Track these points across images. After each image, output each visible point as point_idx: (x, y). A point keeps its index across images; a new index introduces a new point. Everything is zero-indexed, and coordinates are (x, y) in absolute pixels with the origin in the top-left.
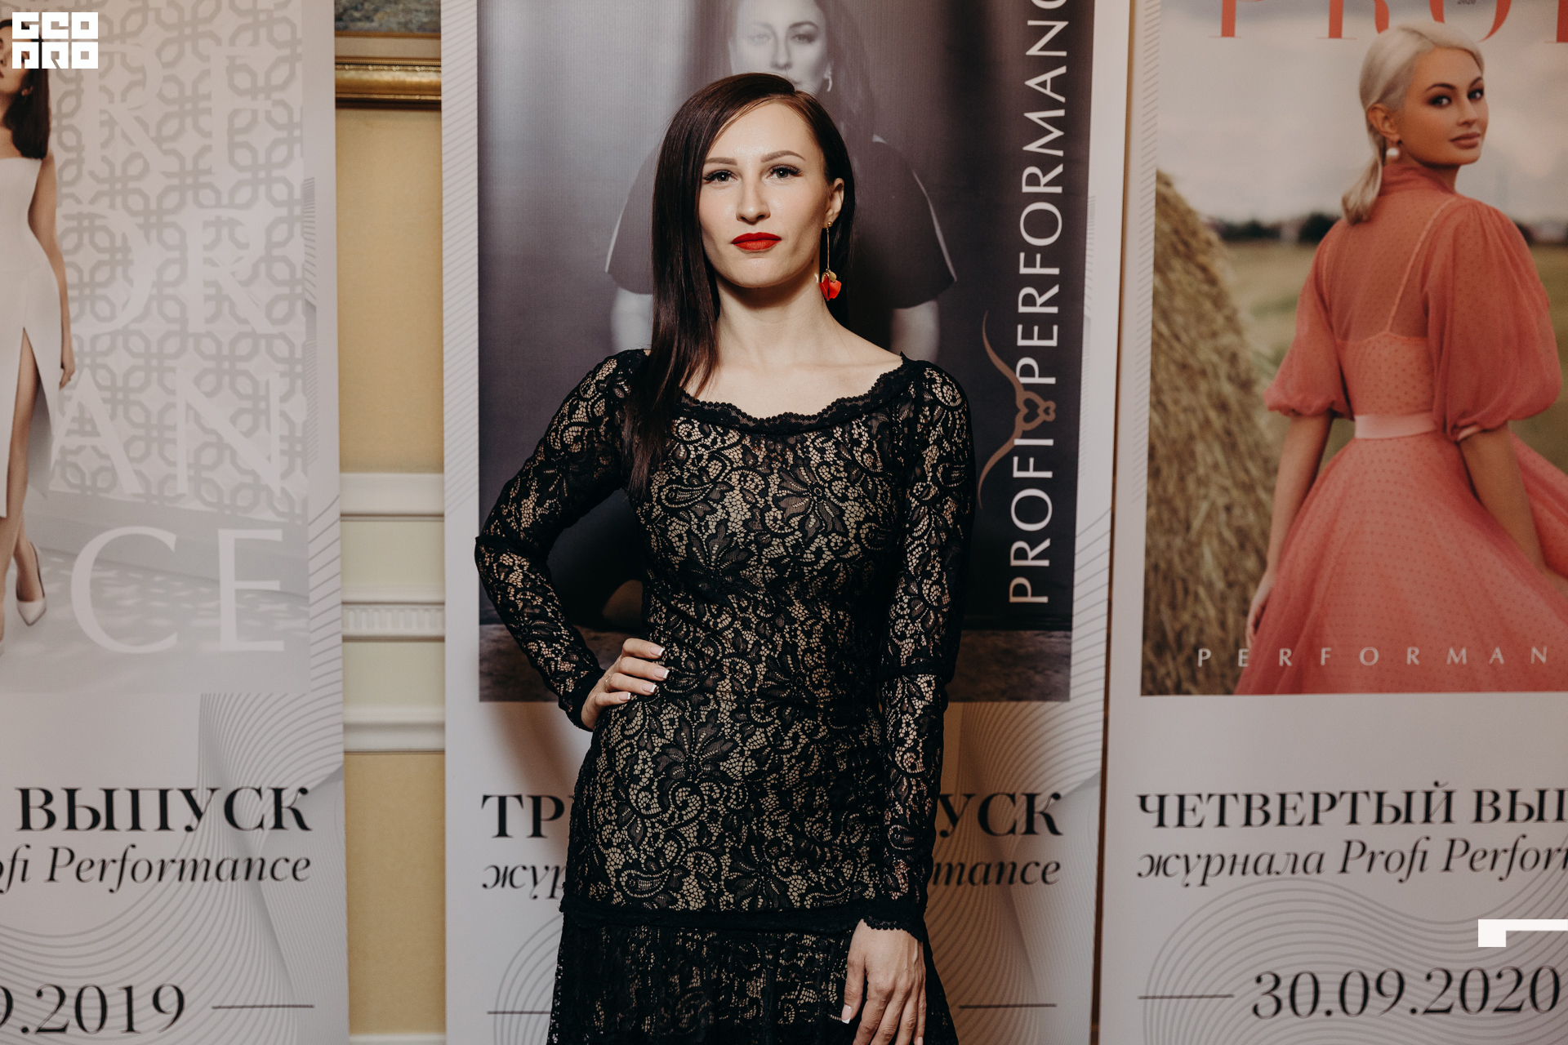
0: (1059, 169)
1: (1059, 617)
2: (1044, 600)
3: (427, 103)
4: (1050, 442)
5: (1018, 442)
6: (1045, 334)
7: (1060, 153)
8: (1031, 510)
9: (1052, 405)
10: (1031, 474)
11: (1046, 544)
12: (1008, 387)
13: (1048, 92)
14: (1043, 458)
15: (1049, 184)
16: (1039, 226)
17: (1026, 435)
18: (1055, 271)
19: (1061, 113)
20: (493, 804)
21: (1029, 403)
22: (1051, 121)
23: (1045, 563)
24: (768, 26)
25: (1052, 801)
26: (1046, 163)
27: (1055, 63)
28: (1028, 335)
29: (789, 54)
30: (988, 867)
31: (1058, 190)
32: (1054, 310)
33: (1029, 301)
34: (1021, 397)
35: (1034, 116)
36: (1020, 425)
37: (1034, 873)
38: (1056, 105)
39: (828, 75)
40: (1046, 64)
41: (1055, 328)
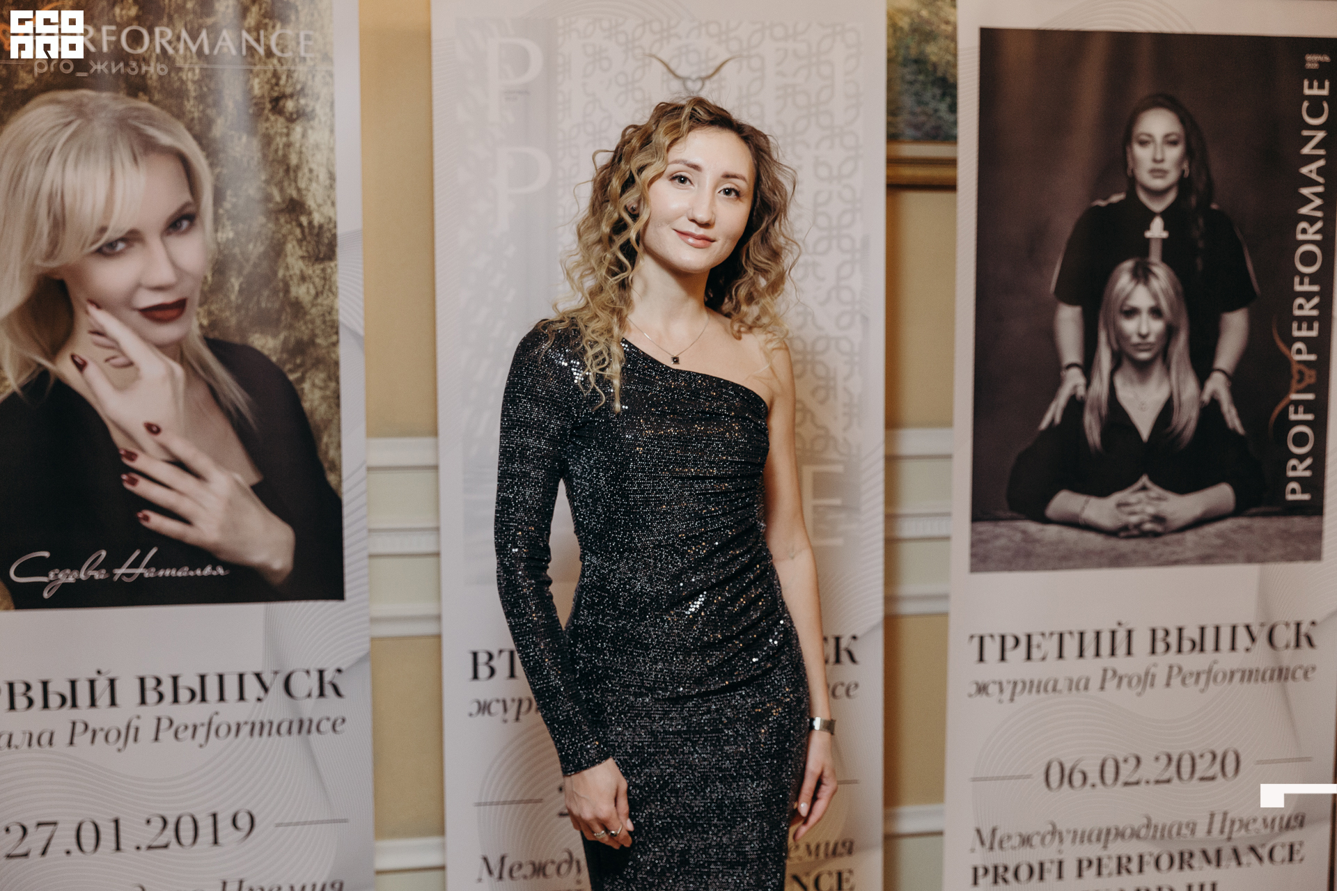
0: (1319, 225)
1: (1315, 508)
2: (1306, 497)
3: (950, 186)
4: (1310, 396)
5: (1294, 397)
6: (1310, 328)
7: (1319, 214)
8: (1301, 440)
9: (1313, 373)
10: (1301, 416)
11: (1308, 462)
12: (1287, 362)
13: (1314, 176)
14: (1308, 407)
15: (1316, 232)
16: (1308, 259)
17: (1298, 392)
18: (1315, 288)
19: (1320, 189)
20: (976, 641)
21: (1301, 373)
22: (1317, 195)
23: (1308, 474)
24: (1150, 135)
25: (1312, 627)
26: (1312, 220)
27: (1318, 158)
28: (1300, 328)
29: (1163, 152)
30: (1273, 671)
31: (1318, 237)
32: (1315, 313)
33: (1301, 307)
34: (1295, 368)
35: (1306, 191)
36: (1295, 385)
37: (1299, 674)
38: (1316, 184)
39: (1185, 166)
40: (1311, 159)
41: (1316, 325)
